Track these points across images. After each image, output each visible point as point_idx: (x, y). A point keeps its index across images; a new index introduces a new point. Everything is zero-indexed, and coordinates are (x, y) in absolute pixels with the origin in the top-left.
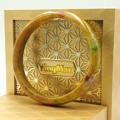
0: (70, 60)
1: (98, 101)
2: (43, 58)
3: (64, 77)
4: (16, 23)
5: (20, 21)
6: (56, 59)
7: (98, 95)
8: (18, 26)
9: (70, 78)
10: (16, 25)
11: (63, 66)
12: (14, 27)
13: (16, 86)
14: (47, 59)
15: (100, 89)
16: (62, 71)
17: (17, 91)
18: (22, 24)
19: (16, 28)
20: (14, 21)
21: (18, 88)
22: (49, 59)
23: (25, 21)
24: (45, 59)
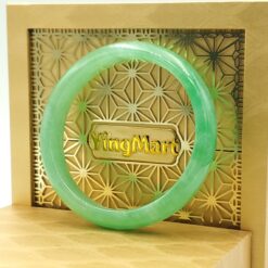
0: (166, 123)
1: (232, 220)
2: (101, 120)
3: (151, 165)
4: (36, 35)
5: (44, 30)
6: (132, 122)
7: (232, 205)
8: (40, 42)
9: (166, 166)
10: (34, 42)
11: (148, 137)
12: (31, 45)
13: (34, 185)
14: (110, 121)
15: (237, 191)
16: (146, 149)
17: (36, 199)
18: (51, 37)
19: (35, 48)
20: (31, 31)
21: (40, 190)
22: (114, 121)
23: (57, 30)
24: (105, 121)
